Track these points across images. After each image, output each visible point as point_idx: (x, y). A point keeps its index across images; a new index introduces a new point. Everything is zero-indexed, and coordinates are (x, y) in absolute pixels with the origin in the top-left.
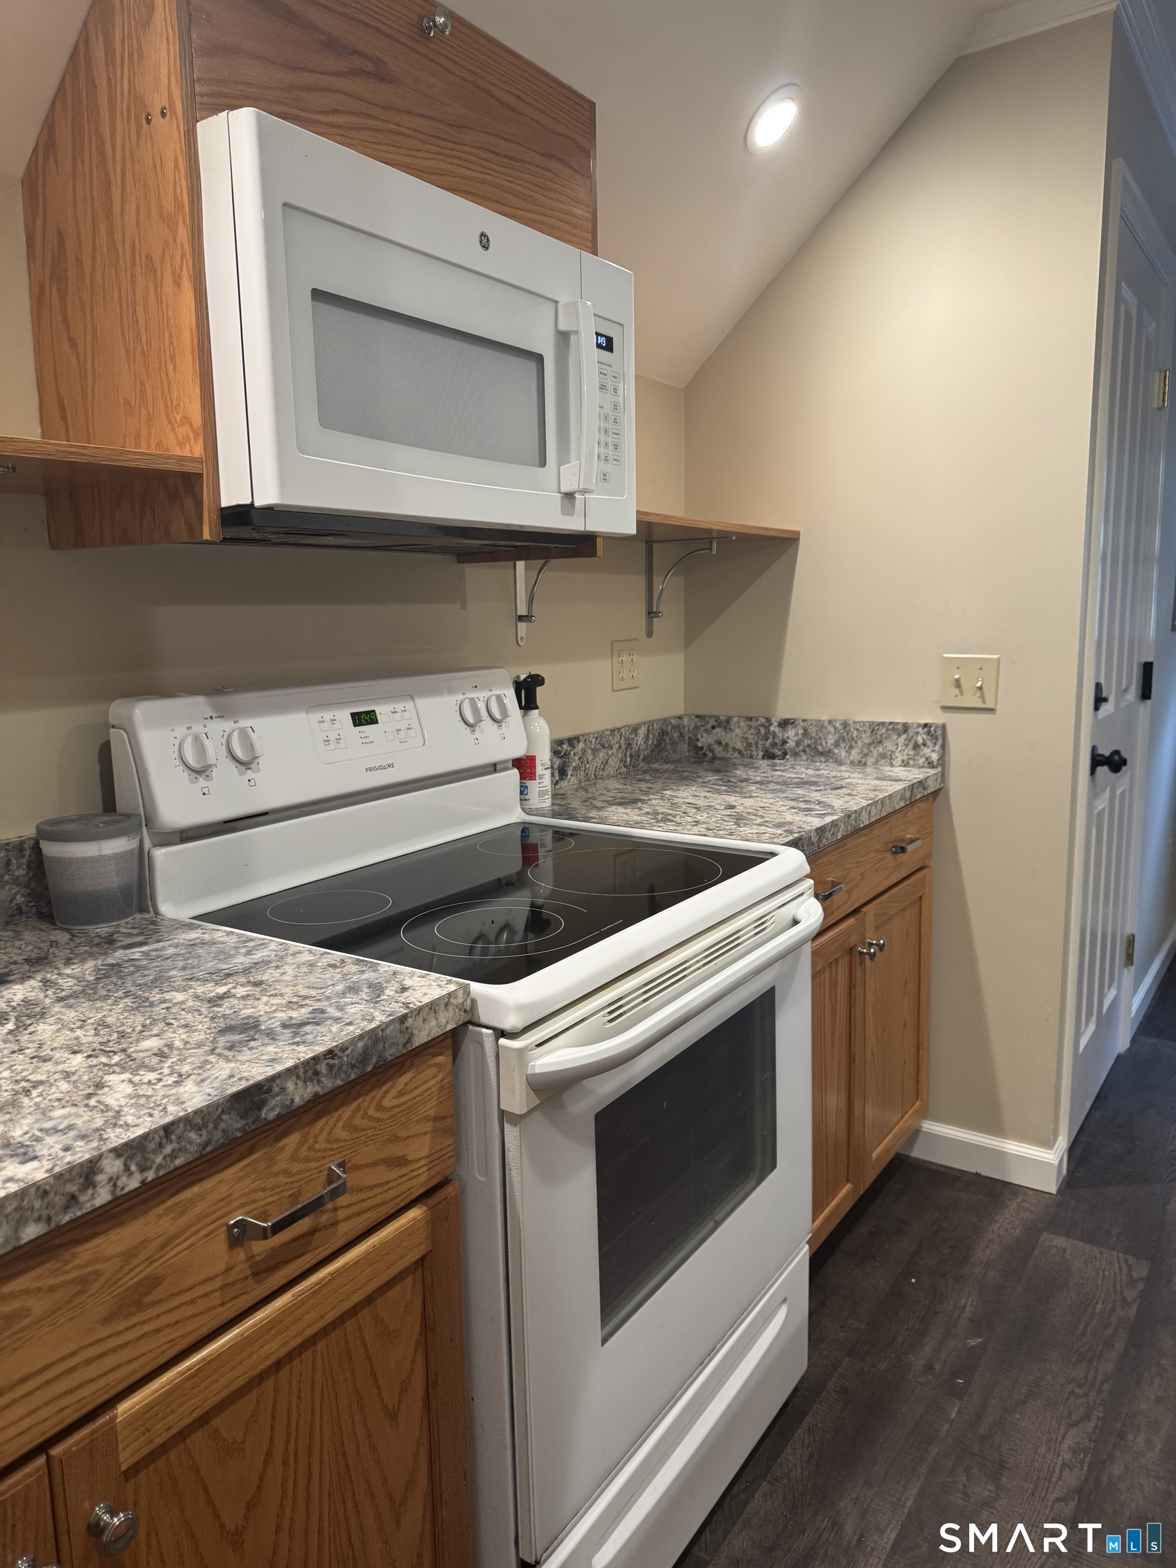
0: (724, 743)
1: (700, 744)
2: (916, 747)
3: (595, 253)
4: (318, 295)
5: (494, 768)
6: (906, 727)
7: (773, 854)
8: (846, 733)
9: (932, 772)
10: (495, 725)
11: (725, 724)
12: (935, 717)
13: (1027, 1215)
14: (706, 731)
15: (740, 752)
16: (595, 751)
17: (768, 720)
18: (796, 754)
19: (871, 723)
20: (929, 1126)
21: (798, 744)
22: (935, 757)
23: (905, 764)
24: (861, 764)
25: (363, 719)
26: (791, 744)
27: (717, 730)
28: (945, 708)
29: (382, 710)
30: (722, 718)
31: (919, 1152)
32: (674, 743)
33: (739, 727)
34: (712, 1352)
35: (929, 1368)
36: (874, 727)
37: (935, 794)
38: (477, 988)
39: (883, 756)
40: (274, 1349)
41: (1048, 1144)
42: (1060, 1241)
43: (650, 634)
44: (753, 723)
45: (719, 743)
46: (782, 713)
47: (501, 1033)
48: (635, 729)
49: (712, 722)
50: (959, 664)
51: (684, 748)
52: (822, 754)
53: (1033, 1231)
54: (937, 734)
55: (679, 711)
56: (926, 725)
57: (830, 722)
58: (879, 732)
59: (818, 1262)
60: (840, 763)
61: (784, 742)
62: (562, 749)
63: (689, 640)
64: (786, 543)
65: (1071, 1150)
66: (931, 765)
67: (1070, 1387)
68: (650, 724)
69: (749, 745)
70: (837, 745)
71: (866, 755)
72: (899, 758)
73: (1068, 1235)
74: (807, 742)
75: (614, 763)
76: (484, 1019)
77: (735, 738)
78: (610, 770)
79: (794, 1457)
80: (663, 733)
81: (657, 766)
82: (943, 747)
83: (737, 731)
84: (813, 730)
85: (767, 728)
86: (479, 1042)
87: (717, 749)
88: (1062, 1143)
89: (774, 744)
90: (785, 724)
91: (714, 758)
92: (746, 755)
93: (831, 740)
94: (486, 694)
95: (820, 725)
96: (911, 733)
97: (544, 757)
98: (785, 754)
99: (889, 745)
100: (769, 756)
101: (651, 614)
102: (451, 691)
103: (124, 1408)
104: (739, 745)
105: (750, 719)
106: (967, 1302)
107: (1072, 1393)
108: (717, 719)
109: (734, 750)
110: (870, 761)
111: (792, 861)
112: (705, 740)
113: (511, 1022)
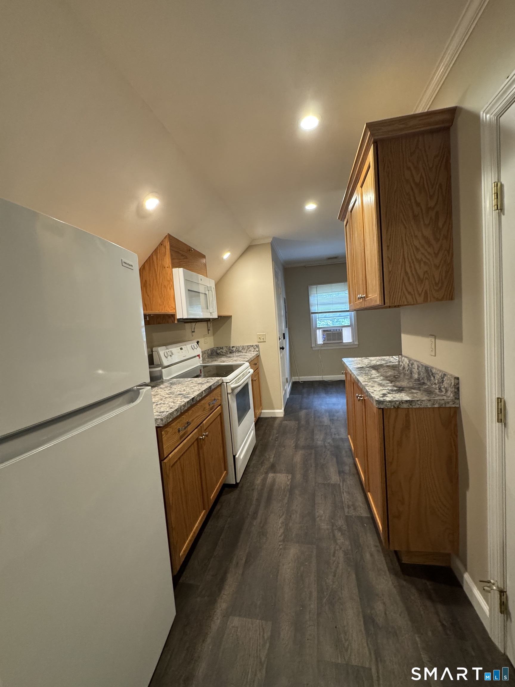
1: (218, 352)
2: (255, 349)
3: (207, 277)
4: (189, 290)
5: (195, 357)
6: (253, 346)
7: (244, 364)
8: (243, 348)
9: (258, 352)
10: (193, 350)
11: (222, 348)
12: (257, 344)
13: (280, 420)
14: (219, 350)
15: (225, 353)
16: (204, 354)
17: (230, 347)
18: (235, 352)
19: (247, 346)
20: (263, 411)
21: (235, 350)
22: (258, 350)
23: (253, 352)
24: (246, 352)
25: (181, 349)
26: (234, 350)
27: (221, 349)
28: (258, 342)
29: (183, 347)
30: (222, 347)
31: (262, 416)
32: (214, 353)
35: (272, 439)
36: (248, 346)
37: (259, 356)
38: (223, 378)
39: (250, 351)
40: (212, 420)
41: (281, 409)
42: (286, 422)
43: (208, 333)
44: (227, 348)
45: (221, 352)
46: (232, 346)
47: (227, 383)
48: (208, 350)
49: (220, 348)
50: (260, 335)
51: (215, 353)
52: (240, 351)
53: (281, 422)
54: (257, 346)
55: (213, 347)
56: (256, 345)
57: (241, 346)
58: (248, 347)
59: (256, 424)
60: (243, 353)
61: (233, 350)
62: (203, 353)
63: (214, 334)
64: (229, 318)
65: (284, 410)
66: (257, 351)
67: (291, 437)
68: (210, 349)
69: (227, 352)
70: (242, 350)
71: (247, 351)
72: (252, 351)
73: (287, 421)
74: (237, 350)
75: (206, 356)
76: (224, 382)
77: (224, 351)
78: (206, 358)
79: (257, 452)
80: (212, 351)
81: (212, 356)
82: (259, 348)
83: (225, 349)
84: (238, 348)
85: (230, 348)
86: (224, 385)
87: (221, 353)
88: (283, 409)
89: (231, 351)
90: (233, 347)
91: (221, 354)
92: (226, 353)
93: (241, 349)
94: (194, 344)
95: (239, 347)
96: (254, 346)
97: (201, 355)
98: (233, 352)
99: (250, 349)
100: (230, 353)
101: (208, 330)
102: (190, 344)
103: (204, 422)
104: (225, 352)
105: (226, 347)
106: (275, 431)
108: (220, 347)
109: (224, 352)
110: (248, 352)
111: (247, 364)
112: (218, 351)
113: (228, 381)
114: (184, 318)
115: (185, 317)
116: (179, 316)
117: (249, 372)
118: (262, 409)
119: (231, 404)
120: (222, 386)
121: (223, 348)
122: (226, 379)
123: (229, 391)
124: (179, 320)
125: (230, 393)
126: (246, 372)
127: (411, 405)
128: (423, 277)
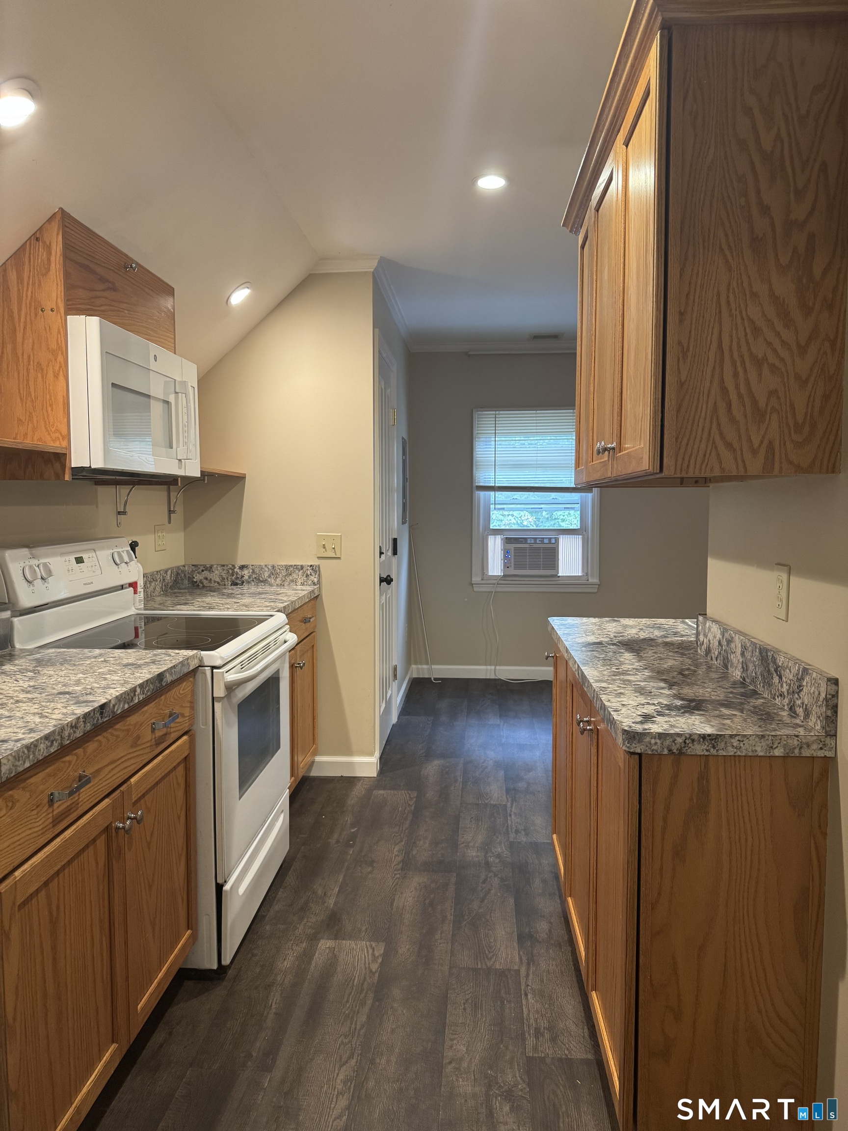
0: (209, 579)
1: (195, 580)
2: (307, 576)
3: (175, 353)
4: (113, 385)
5: (122, 587)
6: (302, 567)
7: (272, 616)
8: (274, 571)
9: (316, 587)
10: (117, 567)
11: (210, 569)
12: (316, 562)
13: (366, 786)
14: (199, 573)
15: (218, 583)
16: (150, 582)
17: (233, 566)
18: (249, 582)
19: (286, 566)
21: (249, 577)
22: (316, 580)
23: (303, 584)
24: (282, 585)
25: (79, 560)
26: (246, 577)
27: (205, 572)
28: (319, 558)
29: (85, 556)
30: (208, 566)
32: (182, 580)
33: (218, 570)
34: (265, 821)
35: (338, 842)
36: (287, 567)
37: (317, 597)
38: (203, 653)
39: (292, 581)
40: (159, 774)
41: (371, 754)
42: (381, 792)
43: (170, 522)
44: (225, 568)
45: (206, 579)
46: (240, 562)
47: (213, 668)
48: (166, 572)
49: (202, 568)
50: (324, 538)
51: (186, 582)
52: (262, 582)
53: (370, 791)
54: (315, 569)
55: (183, 563)
56: (311, 566)
57: (266, 566)
58: (289, 570)
59: (293, 797)
60: (271, 585)
61: (243, 577)
62: (149, 578)
63: (187, 525)
64: (237, 480)
65: (381, 758)
66: (314, 584)
67: (393, 835)
68: (172, 569)
69: (223, 579)
70: (269, 577)
71: (284, 581)
72: (300, 581)
73: (384, 789)
74: (254, 576)
75: (158, 589)
76: (206, 664)
77: (215, 576)
78: (157, 593)
79: (291, 879)
80: (178, 574)
81: (176, 591)
82: (319, 575)
83: (217, 572)
84: (257, 570)
85: (233, 570)
86: (204, 673)
87: (205, 582)
88: (377, 754)
89: (237, 578)
90: (242, 567)
91: (204, 587)
92: (222, 583)
93: (266, 574)
94: (120, 550)
95: (261, 567)
96: (304, 569)
97: (141, 583)
98: (243, 582)
99: (294, 576)
100: (234, 584)
101: (170, 512)
102: (109, 548)
103: (133, 780)
104: (218, 579)
105: (223, 566)
106: (349, 819)
107: (395, 836)
108: (205, 566)
109: (215, 582)
110: (286, 583)
111: (281, 618)
112: (198, 577)
113: (218, 663)
114: (93, 467)
115: (98, 463)
116: (78, 459)
117: (285, 642)
118: (315, 753)
119: (220, 729)
120: (199, 676)
121: (211, 567)
122: (213, 656)
123: (220, 692)
124: (79, 472)
125: (220, 699)
126: (275, 640)
127: (714, 747)
128: (767, 405)
